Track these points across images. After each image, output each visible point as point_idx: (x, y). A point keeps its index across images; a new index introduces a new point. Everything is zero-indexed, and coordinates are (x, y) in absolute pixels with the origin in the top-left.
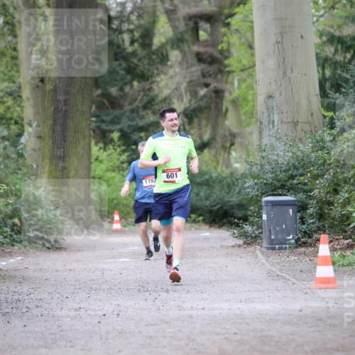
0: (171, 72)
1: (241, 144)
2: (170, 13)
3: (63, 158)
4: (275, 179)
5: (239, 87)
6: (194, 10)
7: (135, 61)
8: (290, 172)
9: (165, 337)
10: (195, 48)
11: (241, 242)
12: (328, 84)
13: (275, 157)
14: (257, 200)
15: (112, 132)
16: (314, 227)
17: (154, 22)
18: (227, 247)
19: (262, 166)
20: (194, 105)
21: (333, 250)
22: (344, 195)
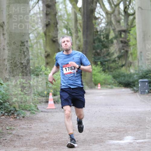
0: (114, 46)
1: (133, 65)
2: (114, 30)
4: (142, 75)
5: (133, 50)
6: (120, 29)
7: (104, 43)
8: (146, 73)
9: (112, 118)
10: (121, 39)
11: (133, 92)
13: (142, 69)
14: (137, 81)
15: (98, 62)
17: (109, 32)
18: (129, 93)
19: (139, 71)
20: (120, 54)
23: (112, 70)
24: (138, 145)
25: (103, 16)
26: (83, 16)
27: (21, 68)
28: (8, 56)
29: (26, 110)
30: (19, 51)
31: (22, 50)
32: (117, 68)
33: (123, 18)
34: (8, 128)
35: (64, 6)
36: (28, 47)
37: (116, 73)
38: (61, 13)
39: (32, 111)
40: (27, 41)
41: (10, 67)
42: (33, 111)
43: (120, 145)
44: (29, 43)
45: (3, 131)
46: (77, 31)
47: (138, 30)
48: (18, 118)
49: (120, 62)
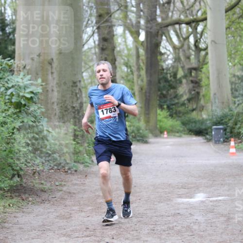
0: (183, 87)
1: (206, 109)
2: (183, 67)
3: (148, 114)
4: (217, 120)
5: (205, 91)
6: (190, 66)
7: (171, 83)
8: (221, 118)
9: (181, 172)
10: (191, 79)
11: (205, 141)
12: (233, 91)
13: (216, 114)
14: (211, 128)
15: (164, 105)
16: (229, 136)
17: (177, 70)
18: (201, 143)
19: (212, 116)
20: (190, 97)
21: (235, 143)
22: (238, 126)
23: (181, 115)
24: (211, 204)
25: (169, 51)
26: (146, 51)
27: (72, 113)
28: (58, 99)
29: (79, 162)
30: (70, 93)
31: (74, 91)
32: (187, 113)
33: (193, 53)
34: (57, 184)
35: (123, 40)
36: (81, 88)
37: (185, 118)
38: (119, 47)
39: (86, 164)
40: (80, 81)
41: (60, 112)
42: (88, 164)
43: (190, 204)
44: (82, 83)
45: (52, 187)
46: (139, 69)
47: (211, 68)
48: (69, 172)
49: (191, 105)
